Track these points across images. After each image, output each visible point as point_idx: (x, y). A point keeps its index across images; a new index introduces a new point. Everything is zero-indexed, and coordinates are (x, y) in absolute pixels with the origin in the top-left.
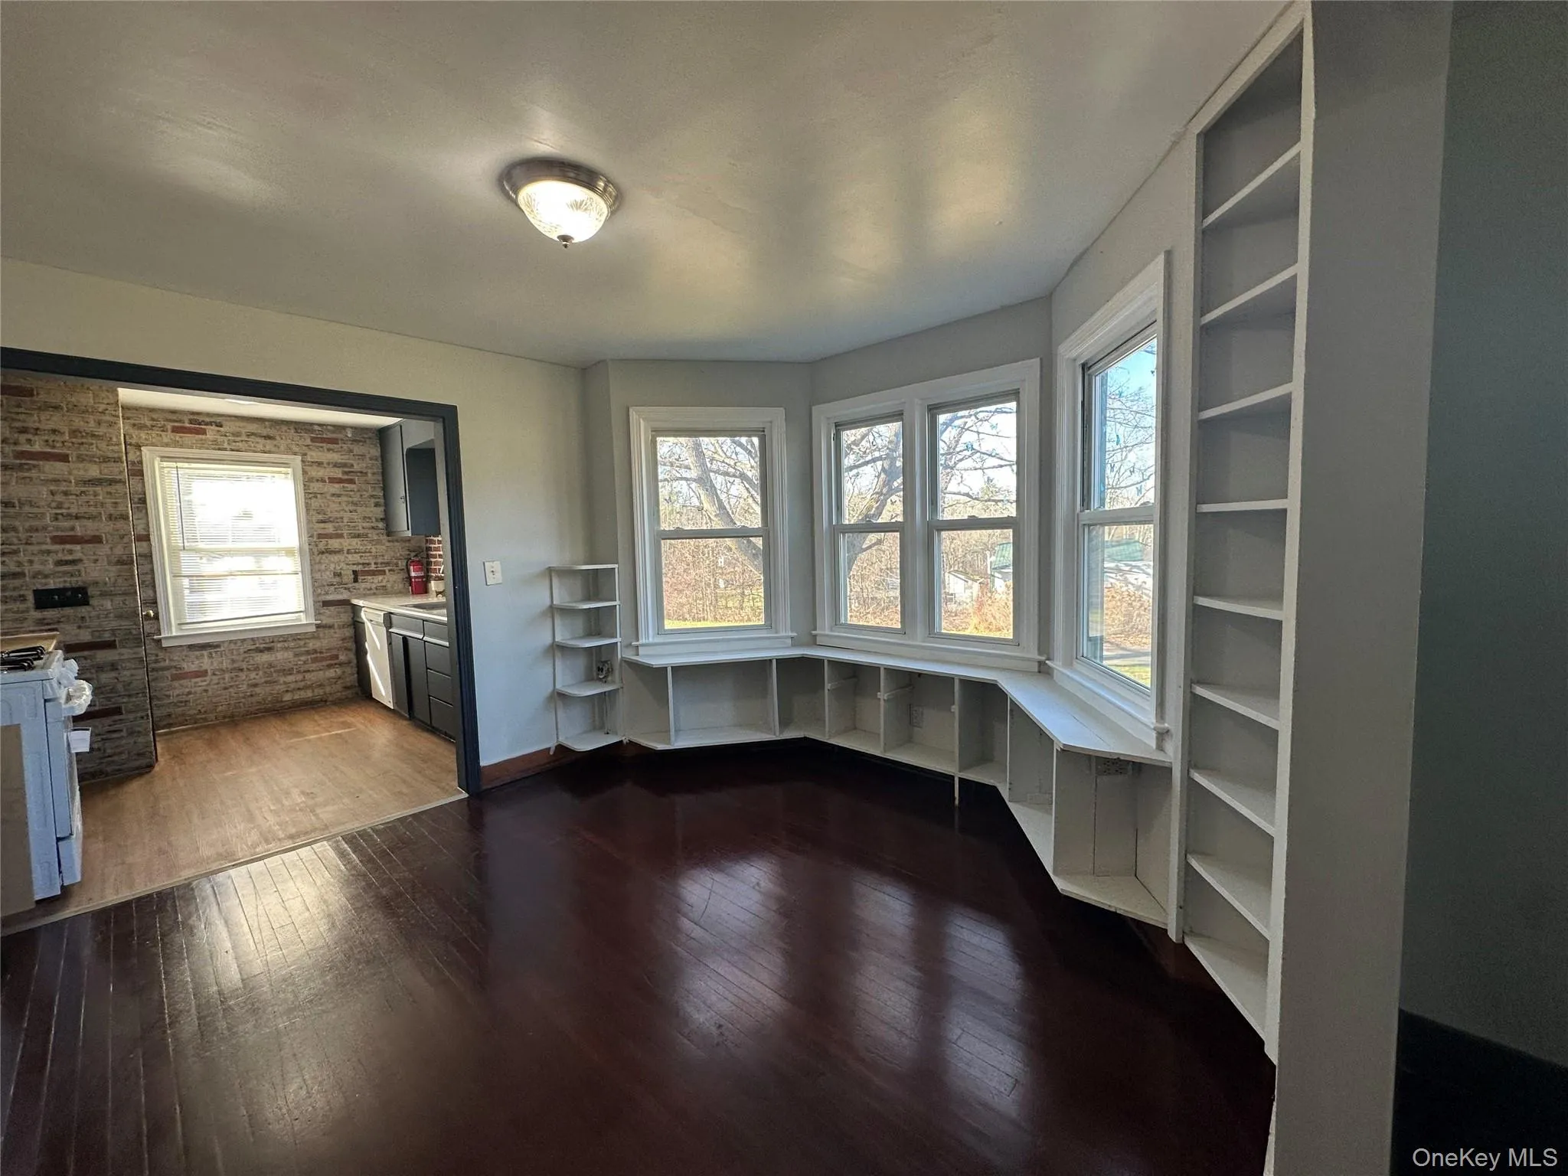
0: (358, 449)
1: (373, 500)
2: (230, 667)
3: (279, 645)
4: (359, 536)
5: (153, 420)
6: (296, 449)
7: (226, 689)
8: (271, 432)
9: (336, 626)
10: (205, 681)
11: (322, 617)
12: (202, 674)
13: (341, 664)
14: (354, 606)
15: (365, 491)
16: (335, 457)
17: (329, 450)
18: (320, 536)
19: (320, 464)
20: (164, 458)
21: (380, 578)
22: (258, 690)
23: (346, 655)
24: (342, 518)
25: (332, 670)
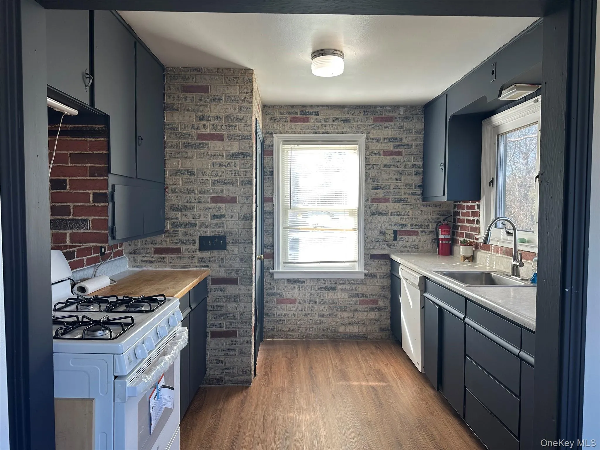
0: (405, 124)
1: (414, 169)
2: (309, 299)
3: (340, 287)
4: (400, 201)
5: (281, 114)
6: (363, 128)
7: (306, 315)
8: (348, 116)
9: (378, 276)
10: (294, 307)
11: (370, 268)
12: (293, 301)
13: (379, 309)
14: (392, 261)
15: (409, 161)
16: (390, 133)
17: (385, 127)
18: (373, 200)
19: (378, 140)
20: (285, 142)
21: (414, 237)
22: (324, 320)
23: (384, 301)
24: (390, 185)
25: (373, 313)
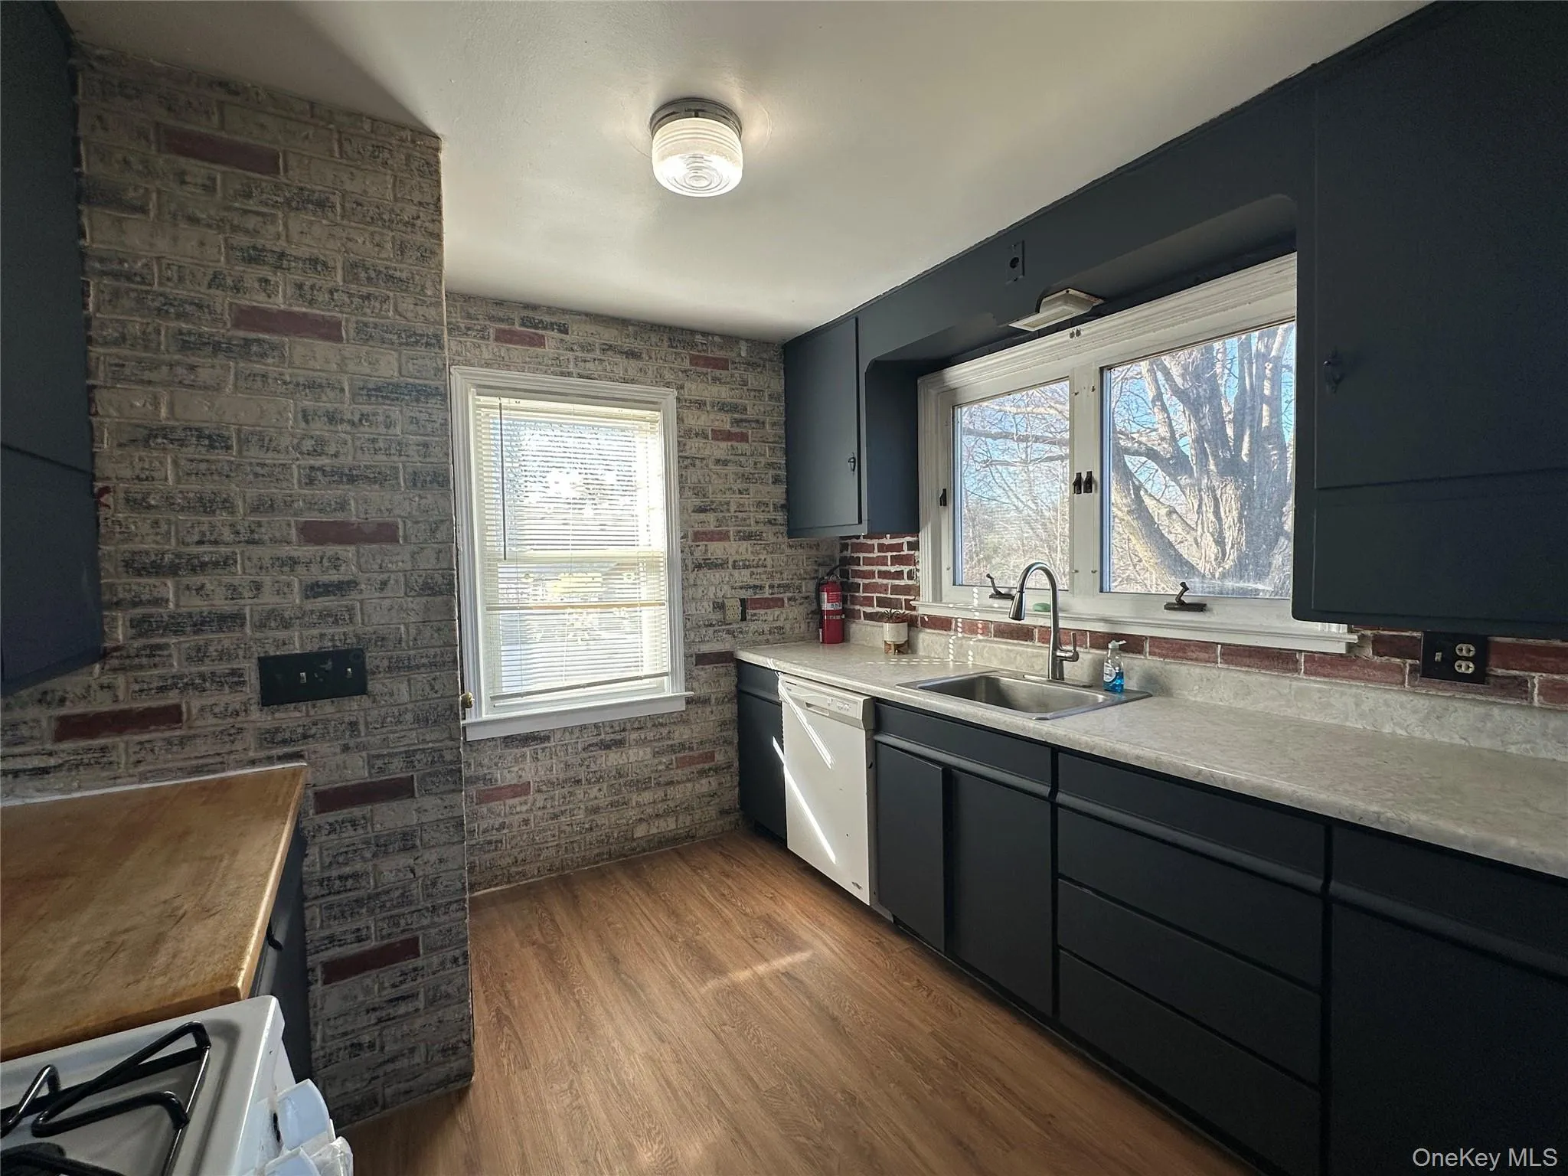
0: (751, 378)
1: (771, 472)
2: (562, 776)
3: (634, 736)
4: (748, 537)
5: (469, 317)
6: (669, 376)
7: (555, 817)
8: (637, 345)
9: (713, 701)
10: (526, 803)
11: (695, 685)
12: (520, 790)
13: (717, 770)
14: (741, 664)
15: (761, 455)
16: (723, 393)
17: (715, 379)
18: (698, 536)
19: (700, 404)
20: (484, 389)
21: (777, 612)
22: (601, 819)
23: (726, 752)
24: (728, 503)
25: (704, 781)
